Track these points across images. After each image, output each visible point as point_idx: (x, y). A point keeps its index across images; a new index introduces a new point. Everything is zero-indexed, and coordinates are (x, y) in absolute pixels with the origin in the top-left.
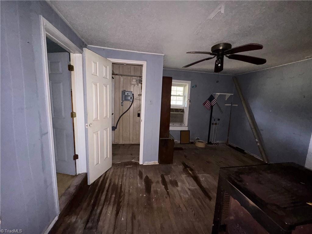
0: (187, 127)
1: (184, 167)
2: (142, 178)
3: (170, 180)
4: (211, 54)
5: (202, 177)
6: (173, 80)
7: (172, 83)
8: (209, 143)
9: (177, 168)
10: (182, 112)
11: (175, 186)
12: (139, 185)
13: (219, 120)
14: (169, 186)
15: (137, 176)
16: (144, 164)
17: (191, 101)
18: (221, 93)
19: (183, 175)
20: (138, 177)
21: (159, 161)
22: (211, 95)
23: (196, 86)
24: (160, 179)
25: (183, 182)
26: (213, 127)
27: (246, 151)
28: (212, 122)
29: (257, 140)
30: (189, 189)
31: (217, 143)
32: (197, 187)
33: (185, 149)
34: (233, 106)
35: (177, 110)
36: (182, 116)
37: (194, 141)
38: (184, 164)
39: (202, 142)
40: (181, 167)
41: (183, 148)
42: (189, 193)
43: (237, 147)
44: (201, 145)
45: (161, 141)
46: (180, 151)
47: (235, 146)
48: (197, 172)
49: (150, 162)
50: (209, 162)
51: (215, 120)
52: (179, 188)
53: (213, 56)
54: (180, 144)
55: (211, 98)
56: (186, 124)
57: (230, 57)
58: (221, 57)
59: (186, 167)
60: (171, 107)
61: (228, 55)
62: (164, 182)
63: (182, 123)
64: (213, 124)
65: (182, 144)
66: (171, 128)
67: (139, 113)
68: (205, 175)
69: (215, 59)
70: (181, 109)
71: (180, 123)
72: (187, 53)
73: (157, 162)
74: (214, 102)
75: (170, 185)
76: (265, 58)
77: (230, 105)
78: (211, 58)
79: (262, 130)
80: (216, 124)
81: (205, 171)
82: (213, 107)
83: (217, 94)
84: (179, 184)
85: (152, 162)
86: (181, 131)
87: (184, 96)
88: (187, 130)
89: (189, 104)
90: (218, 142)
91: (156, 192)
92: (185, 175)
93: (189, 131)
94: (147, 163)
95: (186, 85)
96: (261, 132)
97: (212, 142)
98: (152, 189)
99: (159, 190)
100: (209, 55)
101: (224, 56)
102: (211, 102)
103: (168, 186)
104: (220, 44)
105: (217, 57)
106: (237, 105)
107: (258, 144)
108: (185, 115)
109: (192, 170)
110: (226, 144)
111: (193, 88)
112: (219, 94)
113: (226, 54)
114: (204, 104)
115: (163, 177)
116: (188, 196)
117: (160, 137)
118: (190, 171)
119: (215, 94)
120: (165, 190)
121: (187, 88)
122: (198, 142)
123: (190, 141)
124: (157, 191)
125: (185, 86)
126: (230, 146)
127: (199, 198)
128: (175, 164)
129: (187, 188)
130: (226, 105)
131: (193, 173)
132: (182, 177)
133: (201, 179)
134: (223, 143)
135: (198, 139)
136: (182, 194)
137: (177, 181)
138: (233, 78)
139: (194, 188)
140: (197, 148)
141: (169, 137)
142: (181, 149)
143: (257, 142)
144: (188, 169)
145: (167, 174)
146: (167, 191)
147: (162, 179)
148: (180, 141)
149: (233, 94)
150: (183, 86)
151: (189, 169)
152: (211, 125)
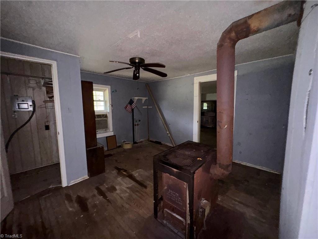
0: (113, 132)
1: (117, 171)
2: (72, 201)
3: (107, 188)
4: (130, 65)
5: (136, 174)
6: (94, 85)
7: (94, 87)
8: (135, 143)
9: (111, 174)
10: (105, 117)
11: (114, 191)
12: (71, 209)
13: (140, 121)
14: (108, 194)
15: (64, 202)
16: (69, 185)
17: (113, 105)
18: (139, 97)
19: (119, 178)
20: (66, 202)
21: (89, 175)
22: (131, 99)
23: (116, 91)
24: (96, 192)
25: (120, 184)
26: (136, 128)
27: (162, 143)
28: (134, 124)
29: (168, 132)
30: (127, 188)
31: (141, 142)
32: (133, 183)
33: (114, 154)
34: (149, 108)
35: (99, 116)
36: (106, 122)
37: (120, 145)
38: (117, 168)
39: (129, 143)
40: (115, 172)
41: (111, 153)
42: (128, 191)
43: (156, 141)
44: (128, 147)
45: (88, 152)
46: (109, 157)
47: (154, 140)
48: (130, 171)
49: (78, 180)
50: (138, 159)
51: (136, 122)
52: (118, 192)
53: (132, 67)
54: (108, 150)
55: (131, 102)
56: (111, 130)
57: (144, 69)
58: (138, 68)
59: (119, 170)
60: (96, 114)
61: (143, 68)
62: (101, 193)
63: (107, 129)
64: (135, 125)
65: (110, 150)
66: (99, 136)
67: (47, 124)
68: (138, 170)
69: (134, 69)
70: (104, 115)
71: (105, 129)
72: (110, 61)
73: (87, 176)
74: (134, 105)
75: (109, 192)
76: (166, 73)
77: (147, 107)
78: (130, 68)
79: (170, 124)
80: (138, 125)
81: (137, 168)
82: (134, 109)
83: (135, 98)
84: (117, 187)
85: (79, 179)
86: (107, 137)
87: (105, 101)
88: (113, 135)
89: (112, 109)
90: (141, 140)
91: (95, 206)
92: (121, 177)
93: (115, 135)
94: (74, 182)
95: (106, 90)
96: (170, 126)
97: (137, 142)
98: (89, 206)
99: (98, 202)
100: (129, 65)
101: (141, 68)
102: (131, 105)
103: (106, 194)
104: (136, 58)
105: (135, 68)
106: (151, 107)
107: (169, 135)
108: (109, 120)
109: (125, 171)
110: (148, 141)
111: (113, 93)
112: (137, 98)
113: (142, 67)
114: (126, 108)
115: (98, 189)
116: (128, 194)
117: (87, 148)
118: (124, 173)
119: (134, 99)
120: (104, 200)
121: (107, 92)
122: (125, 145)
123: (118, 145)
124: (95, 204)
125: (104, 91)
126: (151, 141)
127: (137, 191)
128: (108, 171)
129: (126, 188)
130: (143, 107)
131: (127, 173)
132: (118, 181)
133: (135, 175)
134: (146, 140)
135: (124, 142)
136: (122, 195)
137: (115, 186)
138: (146, 85)
139: (131, 185)
140: (125, 151)
141: (98, 145)
142: (110, 155)
143: (168, 134)
144: (121, 171)
145: (102, 184)
146: (107, 200)
147: (98, 191)
148: (107, 148)
149: (147, 98)
150: (102, 91)
151: (123, 171)
152: (135, 127)
